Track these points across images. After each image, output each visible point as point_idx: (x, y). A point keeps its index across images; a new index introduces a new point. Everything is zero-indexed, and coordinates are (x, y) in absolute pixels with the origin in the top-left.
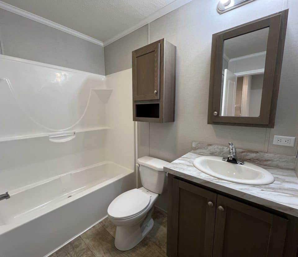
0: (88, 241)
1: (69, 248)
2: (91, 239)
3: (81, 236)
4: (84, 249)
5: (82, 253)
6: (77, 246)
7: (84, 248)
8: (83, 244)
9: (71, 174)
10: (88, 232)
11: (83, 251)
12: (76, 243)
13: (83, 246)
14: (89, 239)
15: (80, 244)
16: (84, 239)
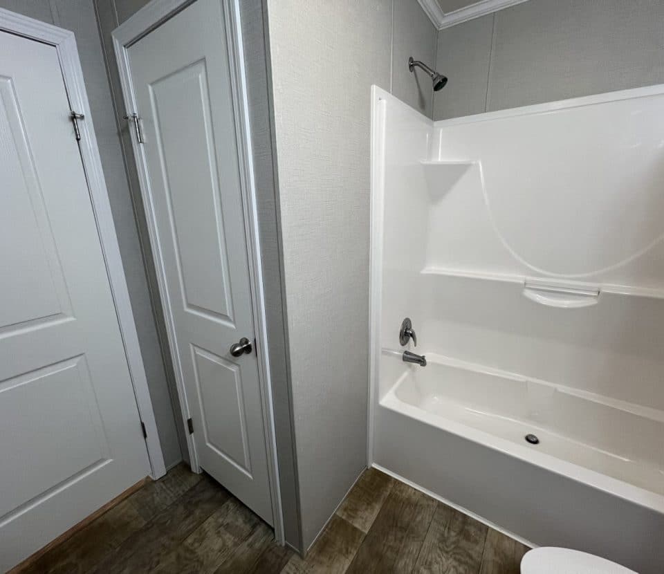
0: (489, 555)
1: (458, 523)
2: (500, 561)
3: (489, 531)
4: (471, 557)
5: (463, 559)
6: (467, 537)
7: (475, 555)
8: (477, 548)
9: (556, 390)
10: (506, 543)
11: (467, 559)
12: (472, 530)
13: (475, 550)
14: (496, 553)
15: (476, 542)
16: (488, 544)
